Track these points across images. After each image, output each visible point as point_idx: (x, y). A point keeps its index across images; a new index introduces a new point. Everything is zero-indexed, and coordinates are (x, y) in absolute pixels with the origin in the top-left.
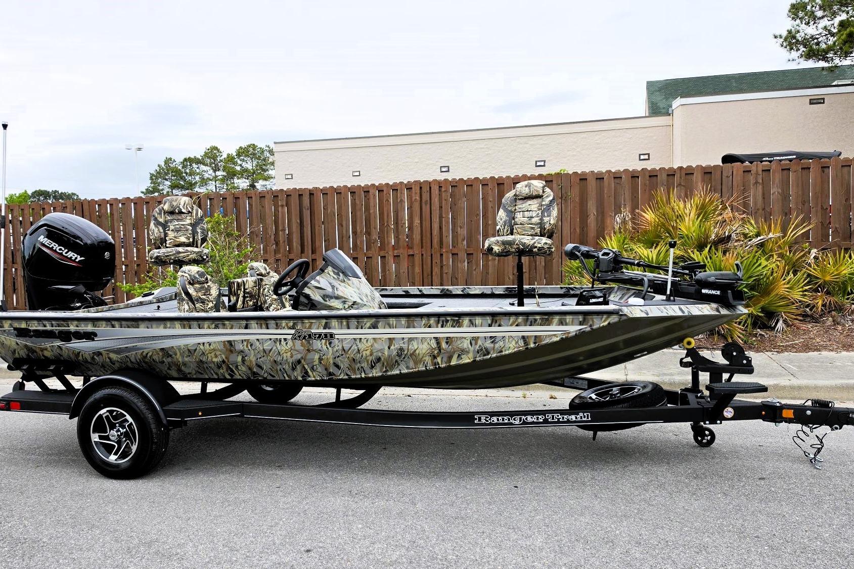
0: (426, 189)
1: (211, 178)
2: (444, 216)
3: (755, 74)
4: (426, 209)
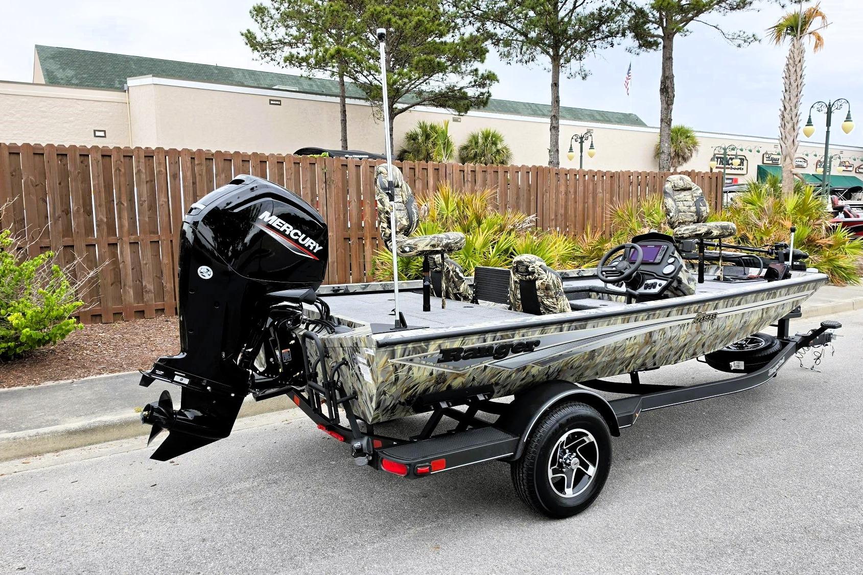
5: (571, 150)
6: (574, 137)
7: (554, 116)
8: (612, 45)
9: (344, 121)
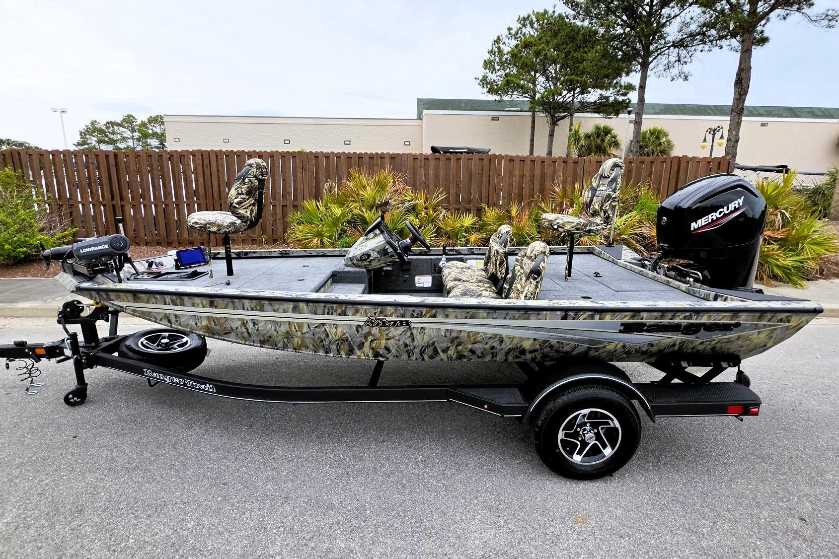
0: (205, 156)
1: (129, 137)
2: (221, 176)
3: (473, 100)
4: (207, 171)
5: (705, 140)
6: (709, 130)
7: (638, 113)
8: (721, 47)
9: (533, 128)
